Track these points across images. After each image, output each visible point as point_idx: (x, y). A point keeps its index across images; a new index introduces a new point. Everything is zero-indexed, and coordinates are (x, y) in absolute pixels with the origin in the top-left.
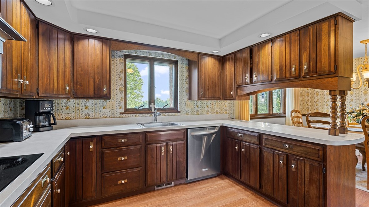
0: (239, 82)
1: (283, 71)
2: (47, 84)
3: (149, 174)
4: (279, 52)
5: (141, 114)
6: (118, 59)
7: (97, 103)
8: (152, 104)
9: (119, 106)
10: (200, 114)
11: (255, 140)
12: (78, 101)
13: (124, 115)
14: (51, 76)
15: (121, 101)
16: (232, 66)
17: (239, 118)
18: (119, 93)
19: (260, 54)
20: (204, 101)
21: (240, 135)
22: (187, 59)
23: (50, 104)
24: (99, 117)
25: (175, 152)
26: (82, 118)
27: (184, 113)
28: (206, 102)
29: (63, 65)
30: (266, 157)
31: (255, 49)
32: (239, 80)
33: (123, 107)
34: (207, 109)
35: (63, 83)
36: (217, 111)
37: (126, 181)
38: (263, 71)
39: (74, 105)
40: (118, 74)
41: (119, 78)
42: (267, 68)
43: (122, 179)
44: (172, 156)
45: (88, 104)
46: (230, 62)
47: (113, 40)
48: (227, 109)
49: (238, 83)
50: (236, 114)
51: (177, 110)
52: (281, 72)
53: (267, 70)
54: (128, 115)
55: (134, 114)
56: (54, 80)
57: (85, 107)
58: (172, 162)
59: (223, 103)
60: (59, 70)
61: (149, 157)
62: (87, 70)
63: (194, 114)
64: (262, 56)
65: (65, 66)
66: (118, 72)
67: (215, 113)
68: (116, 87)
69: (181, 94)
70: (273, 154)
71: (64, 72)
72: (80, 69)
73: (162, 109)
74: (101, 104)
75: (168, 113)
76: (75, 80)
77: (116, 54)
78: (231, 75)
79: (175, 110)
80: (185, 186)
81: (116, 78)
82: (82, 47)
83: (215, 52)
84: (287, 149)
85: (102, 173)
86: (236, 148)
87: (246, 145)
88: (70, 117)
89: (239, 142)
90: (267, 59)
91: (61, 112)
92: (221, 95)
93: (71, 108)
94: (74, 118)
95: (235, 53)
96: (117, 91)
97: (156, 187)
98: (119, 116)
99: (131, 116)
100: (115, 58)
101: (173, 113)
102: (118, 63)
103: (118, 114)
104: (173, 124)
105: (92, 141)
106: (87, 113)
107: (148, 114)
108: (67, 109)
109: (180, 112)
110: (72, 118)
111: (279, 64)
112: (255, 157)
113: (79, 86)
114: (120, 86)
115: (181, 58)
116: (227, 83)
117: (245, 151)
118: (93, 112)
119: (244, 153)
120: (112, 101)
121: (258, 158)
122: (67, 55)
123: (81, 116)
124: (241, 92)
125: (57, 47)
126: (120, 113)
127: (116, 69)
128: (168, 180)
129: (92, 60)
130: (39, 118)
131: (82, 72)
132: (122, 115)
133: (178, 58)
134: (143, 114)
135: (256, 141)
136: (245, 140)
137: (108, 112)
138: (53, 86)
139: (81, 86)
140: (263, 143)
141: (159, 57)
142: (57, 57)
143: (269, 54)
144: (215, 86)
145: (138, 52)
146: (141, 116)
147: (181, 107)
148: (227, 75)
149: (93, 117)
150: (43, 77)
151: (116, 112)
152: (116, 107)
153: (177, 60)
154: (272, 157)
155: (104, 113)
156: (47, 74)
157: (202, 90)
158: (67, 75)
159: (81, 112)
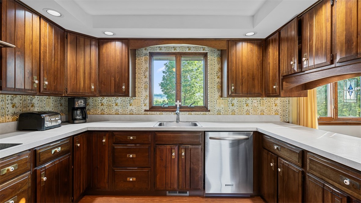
0: (283, 70)
1: (353, 43)
2: (74, 84)
3: (157, 176)
4: (344, 11)
5: (165, 112)
6: (143, 58)
7: (125, 100)
8: (178, 101)
9: (144, 103)
10: (236, 114)
11: (295, 158)
12: (110, 98)
13: (149, 112)
14: (77, 76)
15: (146, 99)
16: (275, 49)
17: (297, 122)
18: (144, 90)
19: (312, 22)
20: (243, 98)
21: (276, 147)
22: (218, 50)
23: (83, 101)
24: (126, 113)
25: (188, 157)
26: (113, 114)
27: (215, 112)
28: (245, 100)
29: (89, 68)
30: (311, 189)
31: (306, 17)
32: (284, 68)
33: (148, 105)
34: (246, 108)
35: (89, 83)
36: (262, 111)
37: (135, 179)
38: (318, 49)
39: (107, 102)
40: (143, 72)
41: (144, 76)
42: (324, 43)
43: (131, 177)
44: (184, 161)
45: (117, 101)
46: (273, 44)
47: (131, 39)
48: (279, 108)
49: (283, 72)
50: (293, 116)
51: (207, 109)
52: (348, 46)
53: (324, 46)
54: (152, 112)
55: (158, 112)
56: (81, 80)
57: (115, 104)
58: (184, 168)
59: (273, 100)
60: (85, 72)
61: (158, 159)
62: (110, 70)
63: (228, 114)
64: (316, 25)
65: (91, 68)
66: (143, 71)
67: (259, 114)
68: (141, 85)
69: (211, 91)
70: (323, 189)
71: (90, 74)
72: (104, 70)
73: (188, 107)
74: (128, 102)
75: (195, 112)
76: (100, 80)
77: (141, 52)
78: (275, 62)
79: (205, 109)
80: (201, 199)
81: (141, 77)
82: (106, 50)
83: (250, 35)
84: (347, 186)
85: (114, 167)
86: (272, 164)
87: (283, 164)
88: (104, 112)
89: (276, 157)
90: (324, 28)
91: (98, 108)
92: (263, 90)
93: (104, 105)
94: (107, 113)
95: (279, 31)
96: (142, 88)
97: (167, 192)
98: (144, 113)
99: (155, 113)
100: (140, 57)
101: (200, 112)
102: (143, 61)
103: (143, 112)
104: (196, 125)
105: (105, 135)
106: (117, 109)
107: (173, 112)
108: (102, 105)
109: (209, 111)
110: (105, 113)
111: (345, 33)
112: (295, 186)
113: (103, 85)
114: (145, 83)
115: (211, 49)
116: (269, 74)
117: (283, 172)
118: (122, 108)
119: (281, 174)
120: (138, 98)
121: (300, 189)
122: (93, 58)
123: (112, 112)
124: (287, 85)
125: (83, 52)
126: (145, 110)
127: (141, 67)
128: (180, 187)
129: (113, 61)
130: (77, 112)
131: (106, 72)
132: (146, 112)
133: (207, 50)
134: (168, 112)
135: (297, 161)
136: (283, 156)
137: (134, 109)
138: (80, 86)
139: (104, 85)
140: (308, 165)
141: (185, 51)
142: (83, 61)
143: (327, 20)
144: (253, 79)
145: (162, 49)
146: (166, 114)
147: (211, 105)
148: (269, 63)
149: (122, 113)
150: (70, 78)
151: (141, 109)
152: (141, 105)
153: (206, 52)
154: (321, 193)
155: (130, 109)
156: (74, 75)
157: (233, 85)
158: (93, 76)
159: (112, 108)
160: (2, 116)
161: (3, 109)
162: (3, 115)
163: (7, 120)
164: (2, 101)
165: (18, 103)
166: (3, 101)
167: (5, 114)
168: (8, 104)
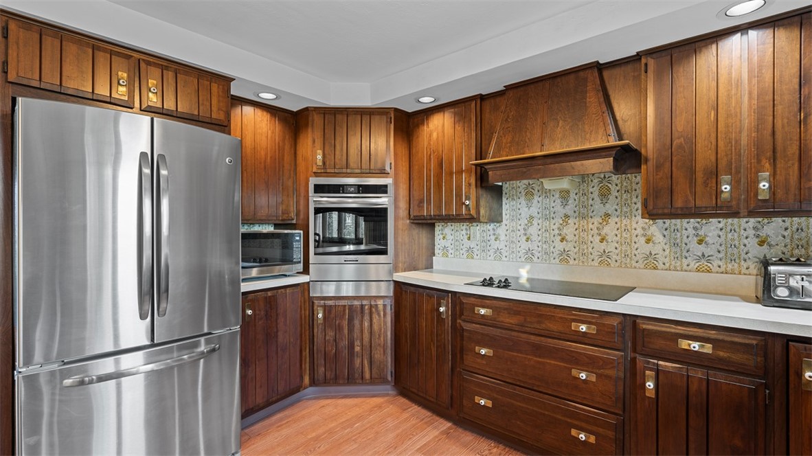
160: (731, 260)
161: (733, 246)
162: (735, 260)
163: (744, 271)
164: (731, 230)
165: (777, 237)
166: (733, 231)
167: (739, 258)
168: (747, 238)
